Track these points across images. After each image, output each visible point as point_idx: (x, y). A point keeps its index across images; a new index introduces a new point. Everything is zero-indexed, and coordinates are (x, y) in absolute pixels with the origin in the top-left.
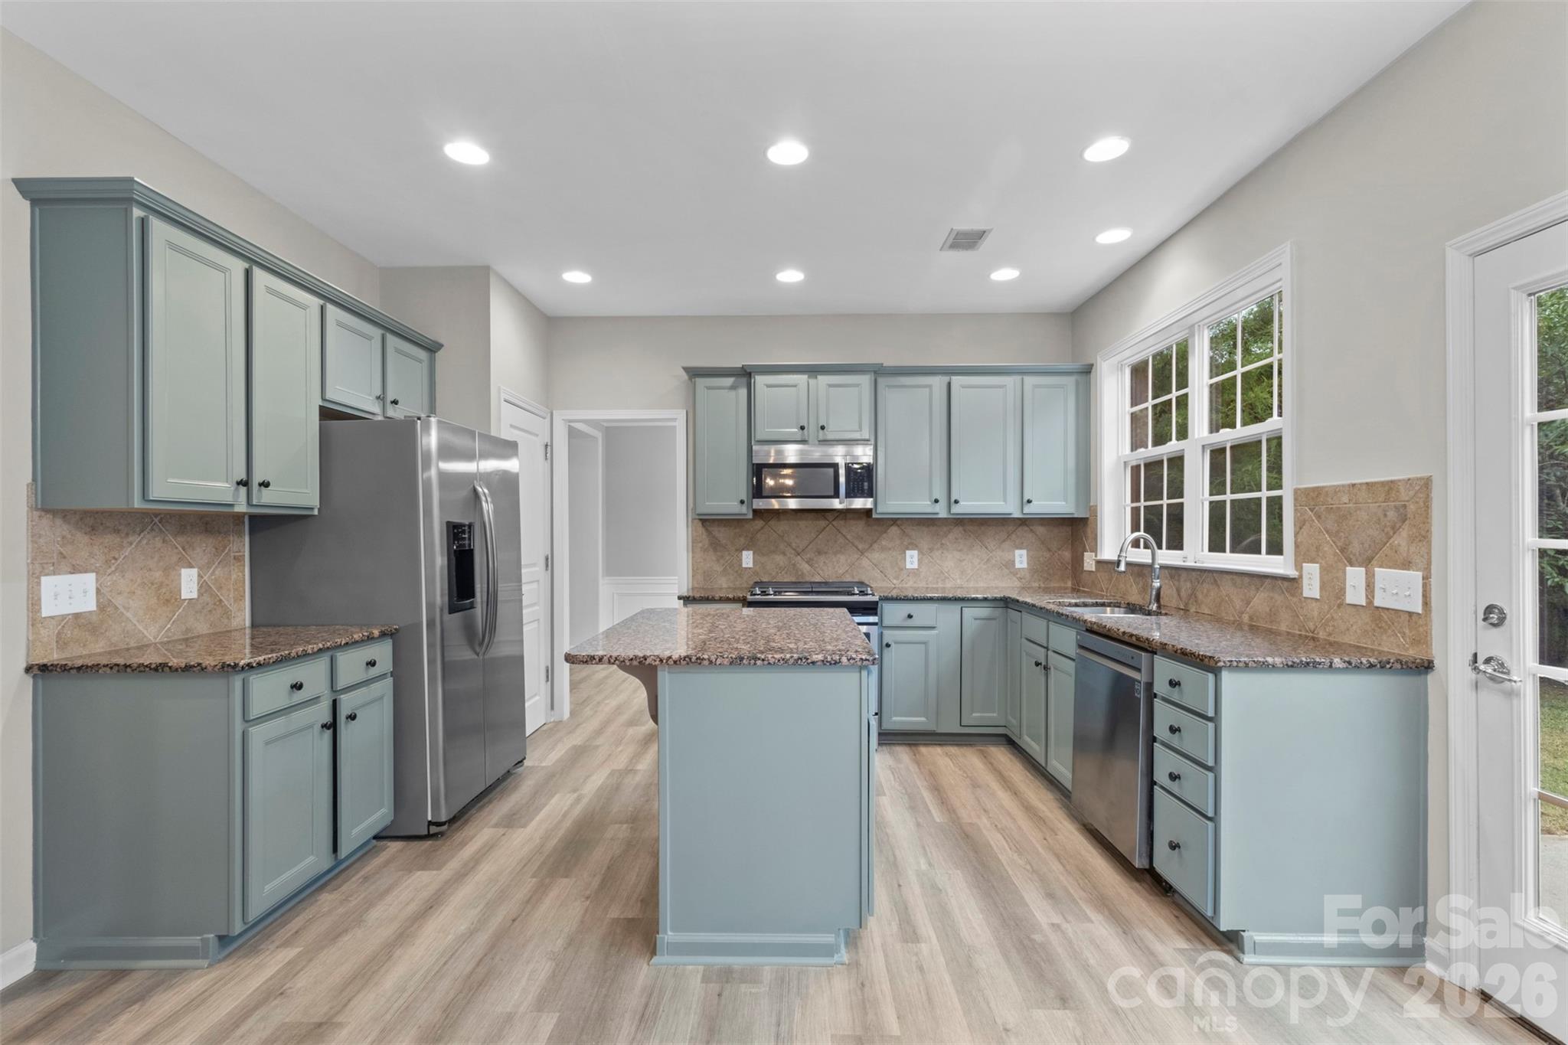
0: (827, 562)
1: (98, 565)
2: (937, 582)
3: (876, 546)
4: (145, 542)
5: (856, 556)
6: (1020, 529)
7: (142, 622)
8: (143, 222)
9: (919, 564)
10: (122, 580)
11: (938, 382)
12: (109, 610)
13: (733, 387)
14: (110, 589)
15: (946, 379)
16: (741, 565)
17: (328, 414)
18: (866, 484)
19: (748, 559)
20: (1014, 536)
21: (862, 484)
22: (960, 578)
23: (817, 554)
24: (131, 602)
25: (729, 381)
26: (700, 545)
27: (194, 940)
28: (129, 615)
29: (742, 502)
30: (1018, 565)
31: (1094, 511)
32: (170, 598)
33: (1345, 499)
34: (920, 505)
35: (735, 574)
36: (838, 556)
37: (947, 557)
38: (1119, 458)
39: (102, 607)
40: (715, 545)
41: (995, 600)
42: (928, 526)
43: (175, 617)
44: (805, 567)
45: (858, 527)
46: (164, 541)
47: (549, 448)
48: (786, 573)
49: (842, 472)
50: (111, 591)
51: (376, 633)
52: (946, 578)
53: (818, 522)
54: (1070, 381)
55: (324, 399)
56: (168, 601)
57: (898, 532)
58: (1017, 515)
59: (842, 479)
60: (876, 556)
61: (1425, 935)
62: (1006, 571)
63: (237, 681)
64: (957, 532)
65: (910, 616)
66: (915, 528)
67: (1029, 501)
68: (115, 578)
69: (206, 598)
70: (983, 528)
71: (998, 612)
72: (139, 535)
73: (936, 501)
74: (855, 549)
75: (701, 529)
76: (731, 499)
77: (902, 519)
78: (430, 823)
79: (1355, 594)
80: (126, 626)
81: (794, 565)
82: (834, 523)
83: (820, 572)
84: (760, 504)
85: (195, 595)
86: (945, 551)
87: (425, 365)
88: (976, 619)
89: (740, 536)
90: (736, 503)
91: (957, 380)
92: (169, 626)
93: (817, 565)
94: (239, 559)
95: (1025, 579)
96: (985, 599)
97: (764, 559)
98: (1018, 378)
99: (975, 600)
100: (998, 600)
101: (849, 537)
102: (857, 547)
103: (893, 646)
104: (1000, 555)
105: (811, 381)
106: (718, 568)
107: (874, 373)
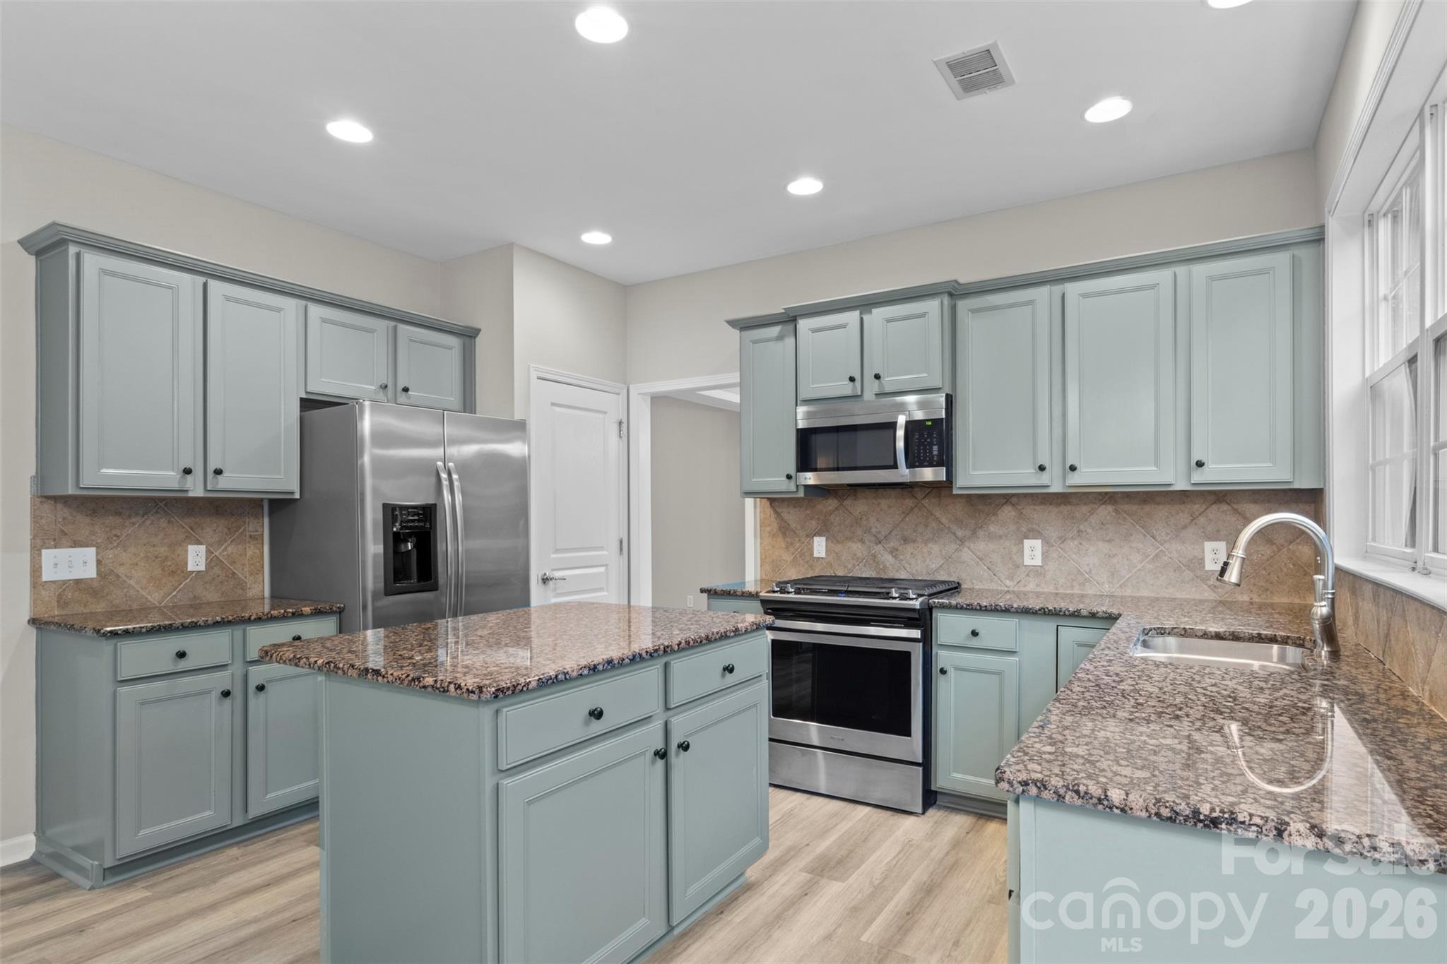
0: (915, 552)
1: (99, 541)
2: (1072, 587)
3: (981, 533)
4: (148, 522)
5: (954, 546)
6: (1214, 507)
7: (146, 588)
8: (77, 255)
9: (1043, 559)
10: (124, 554)
11: (1041, 294)
12: (110, 577)
13: (780, 338)
14: (112, 561)
15: (1057, 289)
16: (812, 554)
18: (935, 448)
19: (820, 546)
20: (1202, 520)
21: (931, 451)
22: (1109, 582)
23: (902, 542)
24: (133, 572)
25: (775, 331)
26: (769, 529)
28: (132, 582)
29: (789, 477)
32: (178, 569)
34: (1021, 473)
35: (806, 565)
36: (930, 545)
37: (1087, 550)
38: (1364, 381)
39: (103, 575)
40: (785, 529)
42: (1059, 505)
43: (182, 585)
44: (888, 559)
46: (169, 522)
47: (624, 426)
48: (865, 566)
49: (900, 433)
50: (113, 562)
51: (307, 610)
52: (1086, 580)
53: (904, 501)
54: (1283, 260)
55: (306, 392)
56: (172, 571)
57: (1013, 513)
58: (1181, 486)
60: (981, 546)
62: (1188, 574)
64: (1105, 511)
65: (974, 634)
66: (1036, 508)
67: (1200, 464)
68: (116, 552)
69: (217, 570)
70: (1147, 508)
72: (143, 516)
73: (1042, 468)
74: (953, 537)
75: (769, 511)
76: (779, 473)
77: (1017, 495)
80: (128, 592)
81: (874, 556)
82: (925, 502)
83: (907, 566)
84: (810, 478)
85: (202, 568)
86: (1084, 543)
87: (459, 352)
89: (811, 519)
90: (786, 479)
91: (1072, 289)
92: (175, 593)
93: (902, 557)
94: (257, 538)
96: (1093, 616)
97: (838, 548)
98: (1181, 270)
99: (1076, 615)
100: (1112, 618)
101: (944, 520)
102: (955, 534)
103: (951, 673)
104: (1177, 550)
105: (866, 317)
106: (788, 557)
107: (951, 295)
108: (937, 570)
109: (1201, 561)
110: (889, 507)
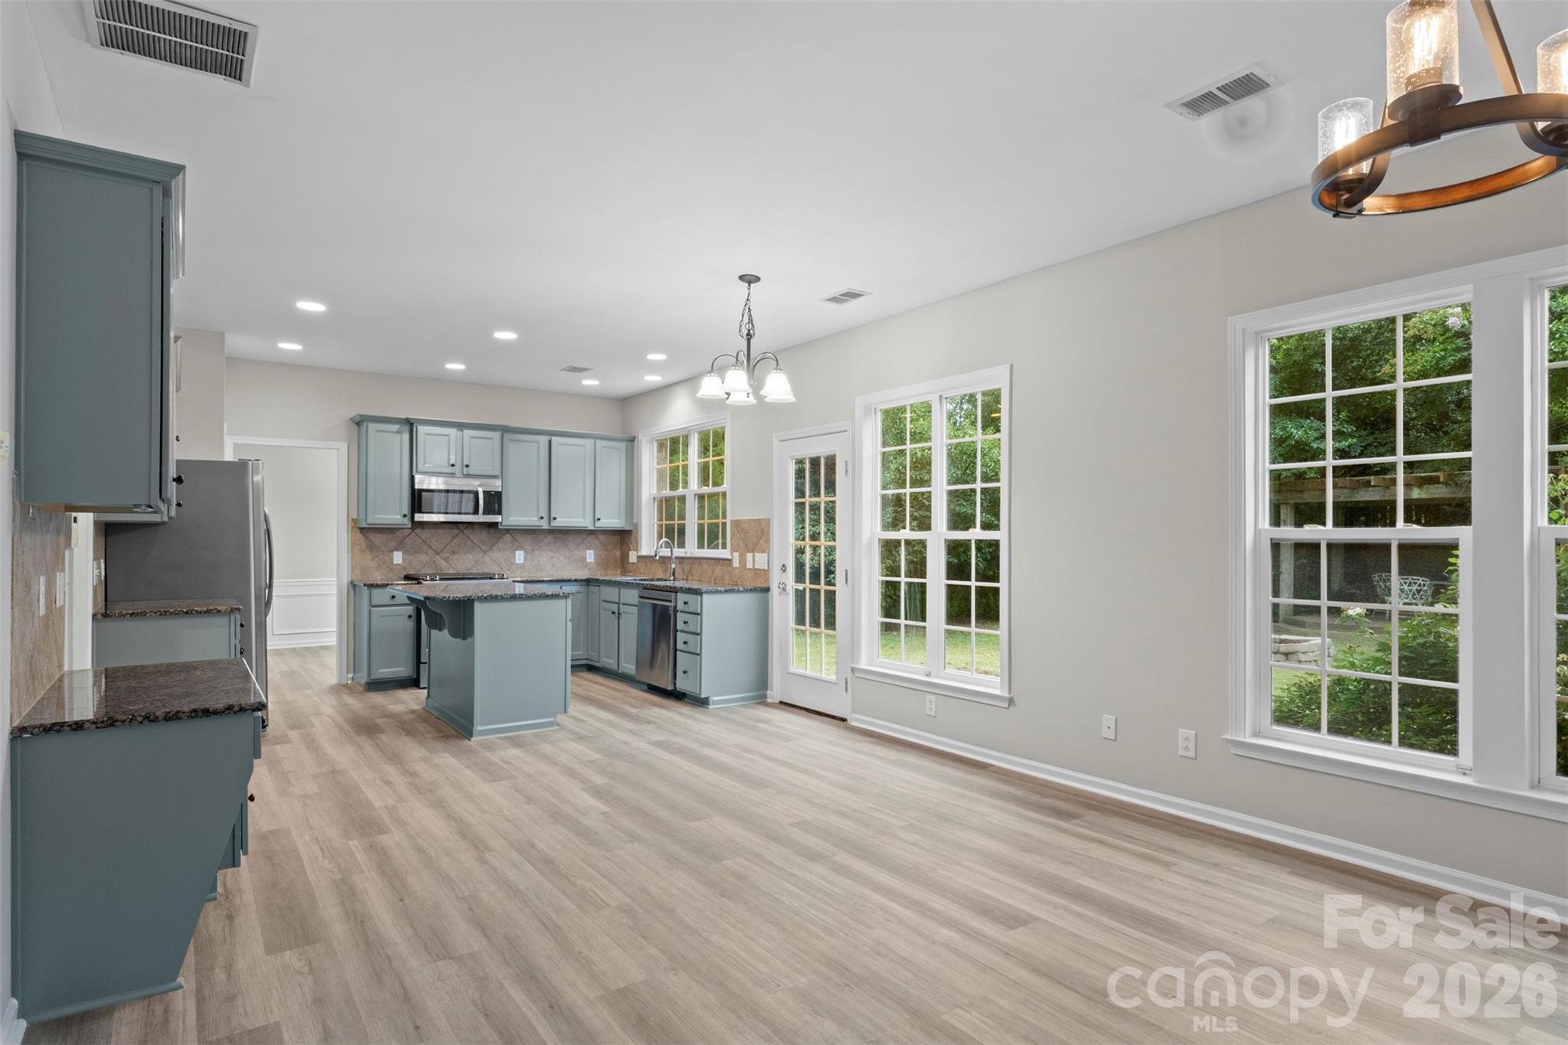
2: (536, 573)
3: (494, 547)
5: (481, 555)
6: (589, 537)
9: (523, 559)
11: (543, 440)
13: (399, 432)
15: (549, 438)
16: (392, 562)
18: (496, 505)
19: (398, 557)
20: (586, 541)
21: (494, 506)
22: (552, 569)
23: (451, 553)
25: (396, 427)
26: (359, 547)
29: (404, 516)
30: (588, 560)
31: (636, 526)
33: (747, 525)
34: (530, 520)
35: (388, 570)
36: (468, 555)
37: (543, 555)
38: (651, 495)
40: (371, 547)
41: (582, 580)
42: (531, 534)
44: (443, 563)
45: (484, 534)
48: (428, 568)
49: (481, 496)
52: (543, 569)
53: (453, 531)
54: (623, 445)
57: (513, 538)
58: (590, 527)
59: (481, 502)
60: (494, 555)
61: (767, 690)
62: (581, 564)
64: (550, 538)
66: (524, 535)
67: (599, 519)
70: (567, 536)
71: (582, 589)
73: (542, 518)
74: (480, 550)
75: (359, 535)
76: (394, 513)
77: (513, 529)
79: (749, 565)
81: (434, 562)
82: (465, 531)
83: (454, 567)
84: (418, 517)
86: (542, 551)
89: (392, 541)
90: (399, 516)
91: (555, 439)
93: (451, 562)
95: (595, 566)
97: (410, 558)
99: (569, 581)
101: (475, 541)
104: (577, 554)
105: (460, 433)
106: (373, 564)
107: (502, 430)
108: (471, 568)
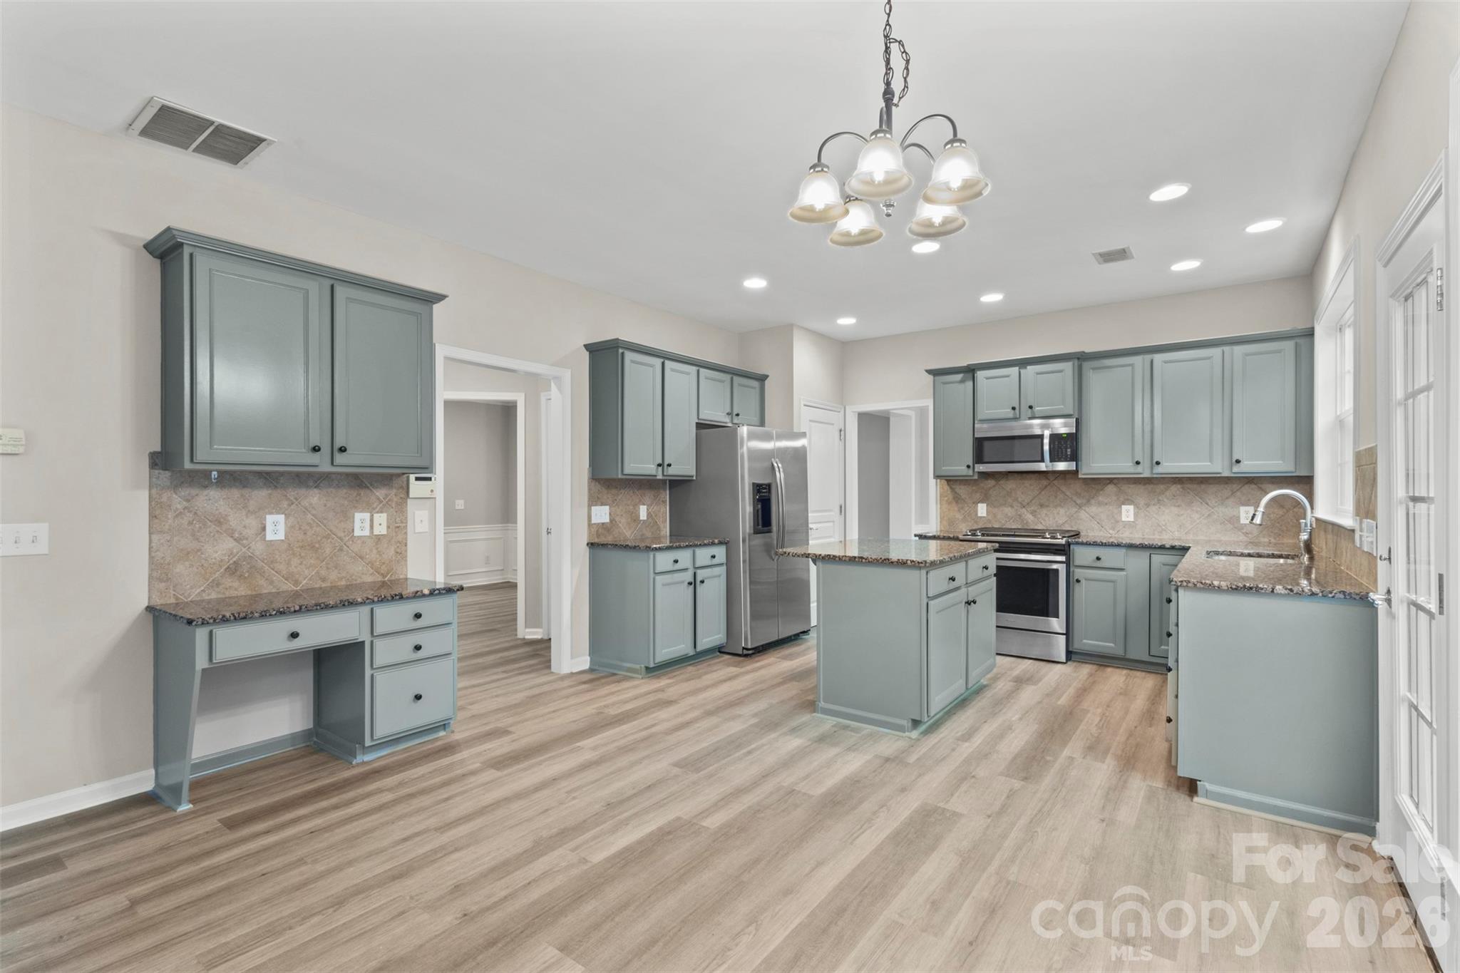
0: (1047, 515)
1: (610, 502)
2: (1154, 534)
3: (1093, 501)
4: (626, 493)
5: (1075, 510)
6: (1246, 486)
7: (626, 528)
8: (623, 353)
9: (1134, 517)
10: (618, 509)
11: (1137, 360)
12: (614, 522)
13: (962, 381)
14: (614, 513)
15: (1148, 357)
16: (977, 514)
17: (701, 426)
18: (1069, 450)
19: (982, 510)
20: (1238, 494)
21: (1066, 451)
22: (1178, 531)
23: (1039, 507)
24: (622, 519)
25: (959, 377)
26: (946, 498)
27: (637, 667)
28: (620, 525)
29: (968, 467)
30: (1243, 521)
32: (636, 519)
33: (1364, 461)
34: (1123, 467)
35: (973, 522)
36: (1059, 509)
37: (1164, 511)
39: (611, 521)
40: (957, 499)
42: (1145, 484)
43: (638, 527)
44: (1029, 517)
45: (1077, 486)
46: (634, 493)
47: (842, 433)
48: (1013, 522)
49: (1046, 441)
51: (716, 541)
52: (1163, 529)
53: (1041, 481)
54: (1289, 345)
55: (698, 418)
57: (1115, 489)
58: (1226, 474)
59: (1046, 447)
60: (1093, 509)
61: (1373, 819)
62: (1229, 526)
63: (651, 555)
64: (1175, 489)
65: (1098, 559)
66: (1131, 486)
67: (1238, 462)
68: (616, 509)
69: (650, 520)
70: (1203, 486)
72: (624, 490)
73: (1138, 463)
74: (1074, 503)
75: (946, 487)
76: (961, 464)
77: (1118, 478)
78: (744, 648)
79: (1364, 544)
80: (620, 528)
81: (1020, 516)
82: (1055, 482)
83: (1043, 522)
84: (981, 468)
85: (645, 518)
86: (1162, 507)
87: (758, 390)
88: (1164, 565)
89: (976, 492)
90: (965, 468)
91: (1158, 358)
92: (636, 532)
93: (1039, 516)
94: (664, 502)
95: (1251, 533)
96: (1173, 548)
97: (995, 510)
98: (1227, 349)
99: (1162, 547)
100: (1185, 549)
101: (1068, 493)
102: (1075, 502)
103: (1083, 582)
104: (1224, 511)
105: (1022, 371)
106: (959, 516)
107: (1078, 359)
108: (1060, 524)
109: (1238, 518)
110: (1031, 485)
